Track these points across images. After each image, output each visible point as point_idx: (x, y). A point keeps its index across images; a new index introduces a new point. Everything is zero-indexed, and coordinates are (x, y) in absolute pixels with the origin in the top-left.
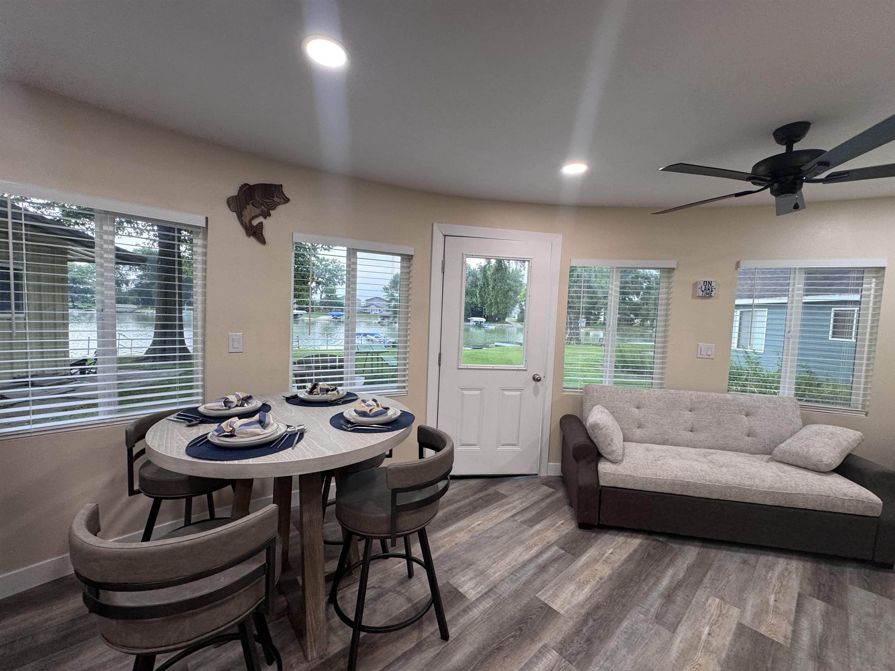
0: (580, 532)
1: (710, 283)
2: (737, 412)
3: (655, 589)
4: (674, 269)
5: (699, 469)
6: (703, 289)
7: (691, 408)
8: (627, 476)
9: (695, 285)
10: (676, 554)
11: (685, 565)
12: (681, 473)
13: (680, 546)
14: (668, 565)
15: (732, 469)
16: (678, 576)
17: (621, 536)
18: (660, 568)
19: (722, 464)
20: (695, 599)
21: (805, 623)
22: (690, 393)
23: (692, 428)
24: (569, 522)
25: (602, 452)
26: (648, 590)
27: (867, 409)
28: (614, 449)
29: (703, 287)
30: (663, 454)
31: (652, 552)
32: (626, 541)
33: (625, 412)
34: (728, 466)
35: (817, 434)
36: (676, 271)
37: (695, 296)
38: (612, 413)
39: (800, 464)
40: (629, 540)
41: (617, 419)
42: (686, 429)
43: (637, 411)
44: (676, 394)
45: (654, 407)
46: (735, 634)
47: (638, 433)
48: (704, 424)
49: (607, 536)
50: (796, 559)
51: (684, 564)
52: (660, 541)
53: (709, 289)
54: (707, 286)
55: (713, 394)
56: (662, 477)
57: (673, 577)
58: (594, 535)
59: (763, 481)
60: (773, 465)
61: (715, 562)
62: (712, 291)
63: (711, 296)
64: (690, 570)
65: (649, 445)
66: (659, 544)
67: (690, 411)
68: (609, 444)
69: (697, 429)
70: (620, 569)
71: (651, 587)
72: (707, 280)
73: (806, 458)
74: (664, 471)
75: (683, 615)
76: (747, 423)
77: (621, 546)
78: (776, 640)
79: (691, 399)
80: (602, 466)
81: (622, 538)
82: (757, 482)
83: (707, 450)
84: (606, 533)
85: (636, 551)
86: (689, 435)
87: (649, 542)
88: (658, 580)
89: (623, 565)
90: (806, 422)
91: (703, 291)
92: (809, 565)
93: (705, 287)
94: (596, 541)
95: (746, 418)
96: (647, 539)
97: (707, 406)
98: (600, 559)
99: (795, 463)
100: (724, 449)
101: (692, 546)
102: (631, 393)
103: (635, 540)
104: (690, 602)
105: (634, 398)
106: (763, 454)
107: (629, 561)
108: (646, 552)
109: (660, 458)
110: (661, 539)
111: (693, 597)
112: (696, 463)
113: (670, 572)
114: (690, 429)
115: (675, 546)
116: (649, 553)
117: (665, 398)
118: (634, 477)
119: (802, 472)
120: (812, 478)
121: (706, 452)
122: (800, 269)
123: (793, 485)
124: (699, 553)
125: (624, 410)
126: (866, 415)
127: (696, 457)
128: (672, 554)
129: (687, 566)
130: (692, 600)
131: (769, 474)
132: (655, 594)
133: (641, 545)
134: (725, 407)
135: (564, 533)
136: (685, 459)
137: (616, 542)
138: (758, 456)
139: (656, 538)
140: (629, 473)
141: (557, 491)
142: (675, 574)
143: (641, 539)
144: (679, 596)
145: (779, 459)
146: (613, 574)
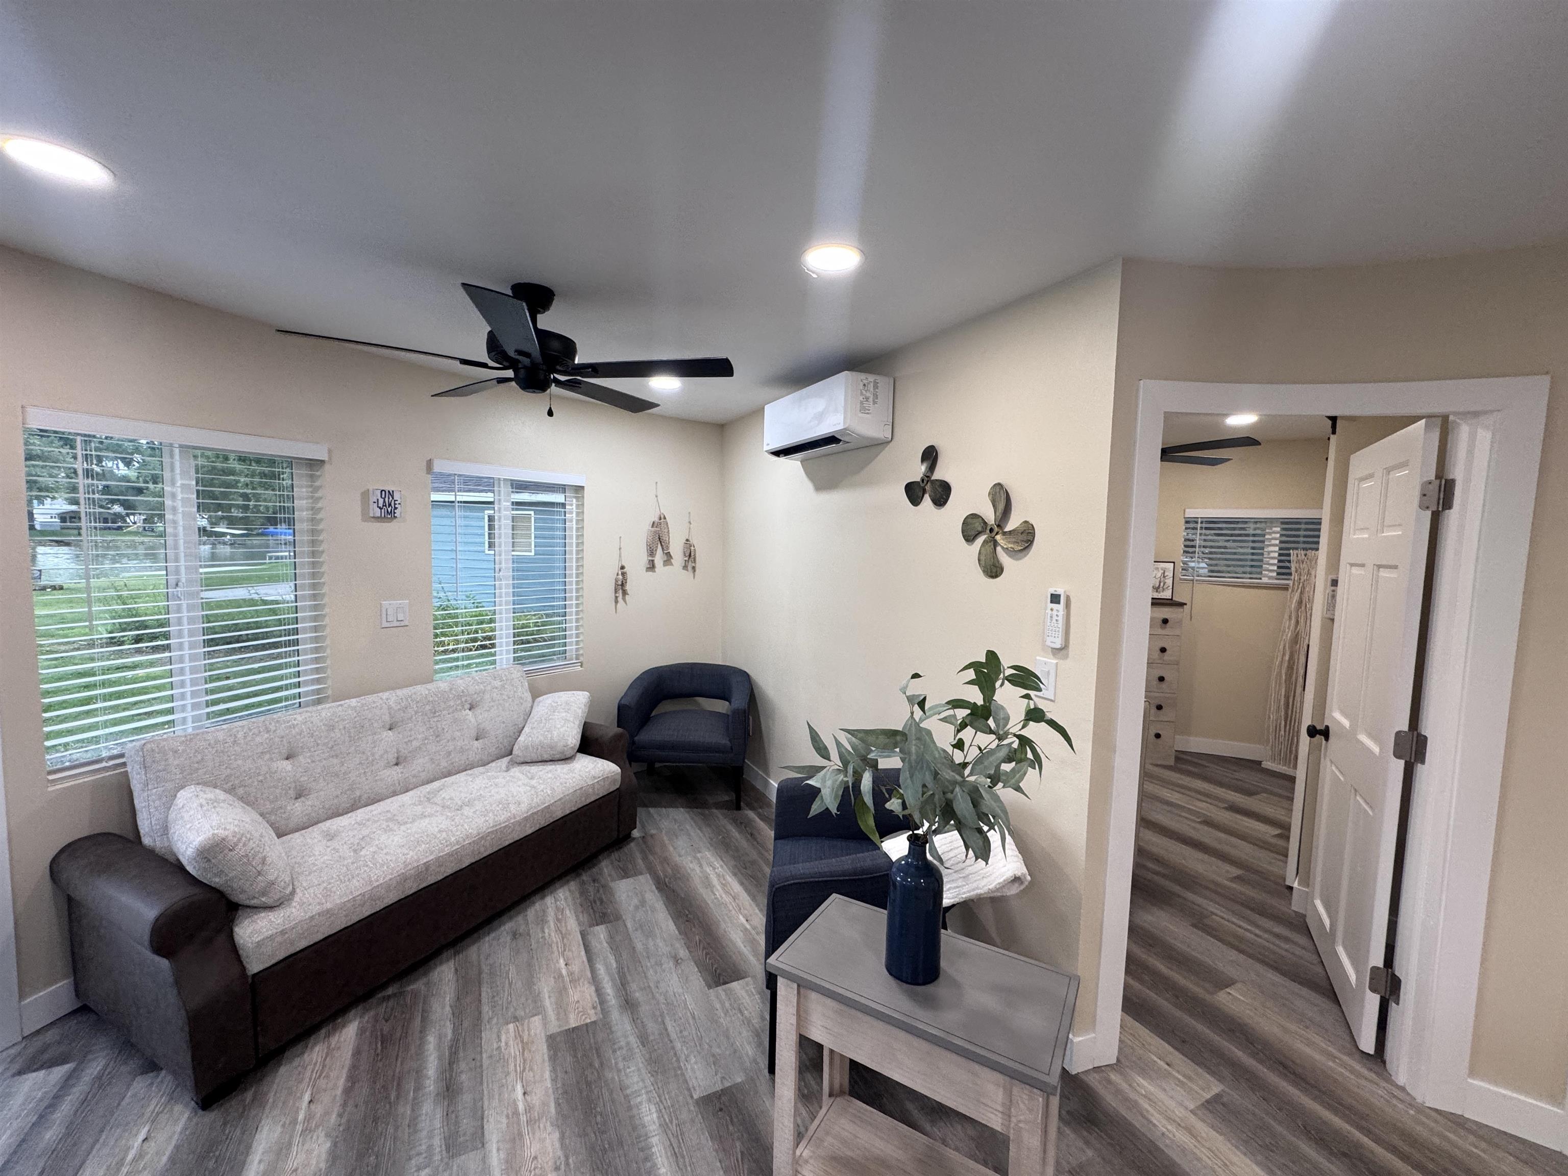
0: (210, 1117)
1: (391, 494)
2: (459, 708)
3: (423, 1095)
4: (323, 462)
5: (437, 830)
6: (381, 505)
7: (391, 725)
8: (312, 918)
9: (365, 495)
10: (426, 997)
11: (448, 1009)
12: (411, 853)
13: (425, 980)
14: (423, 1031)
15: (478, 806)
16: (446, 1036)
17: (315, 1044)
18: (413, 1050)
19: (460, 803)
20: (484, 1056)
21: (601, 968)
22: (384, 697)
23: (398, 758)
24: (163, 1117)
25: (235, 899)
26: (413, 1110)
27: (582, 659)
28: (271, 878)
29: (381, 501)
30: (365, 832)
31: (386, 1028)
32: (328, 1048)
33: (260, 778)
34: (469, 804)
35: (554, 709)
36: (327, 467)
37: (366, 517)
38: (231, 791)
39: (546, 757)
40: (334, 1040)
41: (247, 801)
42: (388, 766)
43: (287, 765)
44: (363, 705)
45: (324, 744)
46: (550, 1058)
47: (298, 809)
48: (415, 744)
49: (283, 1070)
50: (561, 886)
51: (443, 1008)
52: (389, 997)
53: (390, 505)
54: (387, 499)
55: (419, 687)
56: (381, 881)
57: (439, 1047)
58: (249, 1095)
59: (519, 804)
60: (516, 771)
61: (484, 967)
62: (396, 508)
63: (395, 517)
64: (458, 1013)
65: (328, 823)
66: (391, 1003)
67: (390, 729)
68: (259, 873)
69: (406, 758)
70: (344, 1120)
71: (415, 1099)
72: (387, 488)
73: (552, 748)
74: (382, 866)
75: (482, 1099)
76: (473, 720)
77: (324, 1066)
78: (588, 1021)
79: (390, 708)
80: (249, 931)
81: (317, 1049)
82: (513, 808)
83: (428, 787)
84: (279, 1065)
85: (357, 1053)
86: (394, 774)
87: (372, 1013)
88: (419, 1073)
89: (345, 1105)
90: (536, 694)
91: (381, 509)
92: (573, 885)
93: (384, 501)
94: (262, 1106)
95: (470, 713)
96: (367, 1010)
97: (416, 713)
98: (291, 1137)
99: (540, 759)
100: (449, 774)
101: (441, 963)
102: (268, 732)
103: (345, 1031)
104: (481, 1066)
105: (277, 739)
106: (498, 759)
107: (354, 1083)
108: (376, 1038)
109: (363, 844)
110: (390, 991)
111: (481, 1053)
112: (427, 820)
113: (431, 1040)
114: (394, 761)
115: (418, 985)
116: (382, 1035)
117: (344, 720)
118: (328, 911)
119: (550, 767)
120: (560, 769)
121: (429, 793)
122: (505, 480)
123: (549, 792)
124: (456, 970)
125: (259, 774)
126: (581, 666)
127: (419, 809)
128: (421, 1005)
129: (451, 1006)
130: (482, 1058)
131: (522, 790)
132: (427, 1107)
133: (361, 1031)
134: (443, 705)
135: (164, 1159)
136: (406, 823)
137: (310, 1068)
138: (493, 764)
139: (380, 995)
140: (316, 909)
141: (82, 1061)
142: (440, 1038)
143: (355, 1019)
144: (461, 1072)
145: (522, 760)
146: (335, 1144)
